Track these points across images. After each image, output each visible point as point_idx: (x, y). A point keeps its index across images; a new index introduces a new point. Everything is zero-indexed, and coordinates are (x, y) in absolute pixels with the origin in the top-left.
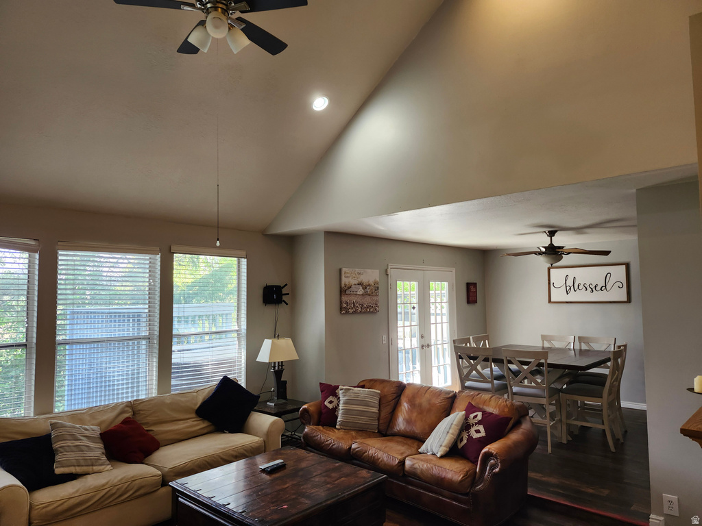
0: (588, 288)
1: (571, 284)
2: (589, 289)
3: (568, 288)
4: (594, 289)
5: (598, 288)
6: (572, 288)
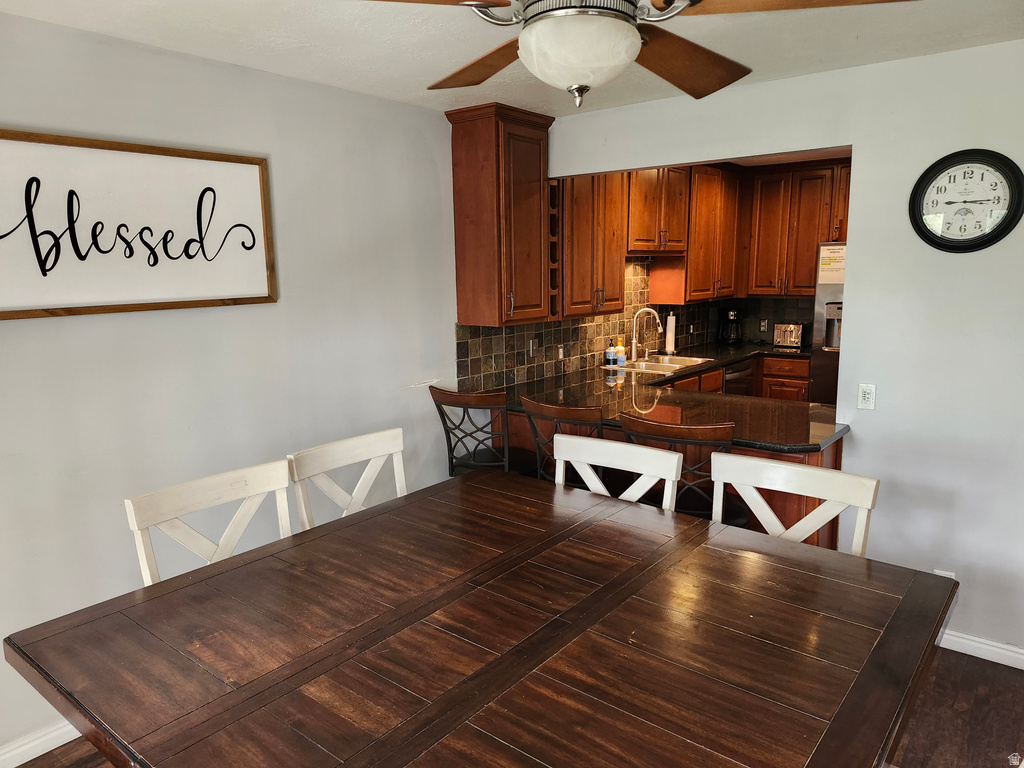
0: (137, 245)
1: (60, 225)
2: (141, 252)
3: (46, 243)
4: (159, 251)
5: (175, 247)
6: (66, 242)
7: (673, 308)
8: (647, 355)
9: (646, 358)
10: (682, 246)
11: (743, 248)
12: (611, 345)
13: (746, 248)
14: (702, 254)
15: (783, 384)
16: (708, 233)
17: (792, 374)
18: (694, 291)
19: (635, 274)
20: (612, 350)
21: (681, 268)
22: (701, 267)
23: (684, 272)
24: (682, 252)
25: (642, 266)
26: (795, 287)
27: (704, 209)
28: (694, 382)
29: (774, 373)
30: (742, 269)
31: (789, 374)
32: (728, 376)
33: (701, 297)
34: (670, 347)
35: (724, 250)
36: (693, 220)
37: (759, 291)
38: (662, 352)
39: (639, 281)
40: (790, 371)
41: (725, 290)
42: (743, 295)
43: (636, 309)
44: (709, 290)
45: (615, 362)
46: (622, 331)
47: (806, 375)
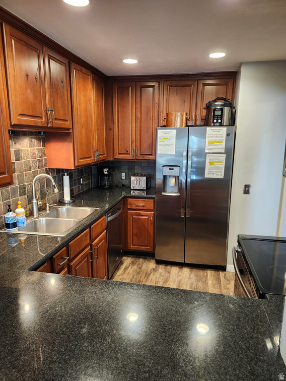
7: (67, 170)
8: (48, 208)
9: (48, 211)
10: (68, 124)
11: (109, 129)
12: (10, 210)
13: (111, 129)
14: (84, 132)
15: (139, 215)
16: (87, 117)
17: (144, 208)
18: (81, 159)
19: (31, 145)
20: (10, 215)
21: (70, 142)
22: (84, 141)
23: (71, 144)
24: (68, 129)
25: (38, 139)
26: (141, 154)
27: (82, 98)
28: (86, 235)
29: (134, 208)
30: (109, 142)
31: (143, 208)
32: (109, 219)
33: (86, 163)
34: (67, 198)
35: (98, 130)
36: (75, 105)
37: (121, 157)
38: (61, 202)
39: (36, 151)
40: (143, 206)
41: (101, 156)
42: (111, 159)
43: (35, 173)
44: (91, 157)
45: (15, 225)
46: (23, 193)
47: (152, 208)
